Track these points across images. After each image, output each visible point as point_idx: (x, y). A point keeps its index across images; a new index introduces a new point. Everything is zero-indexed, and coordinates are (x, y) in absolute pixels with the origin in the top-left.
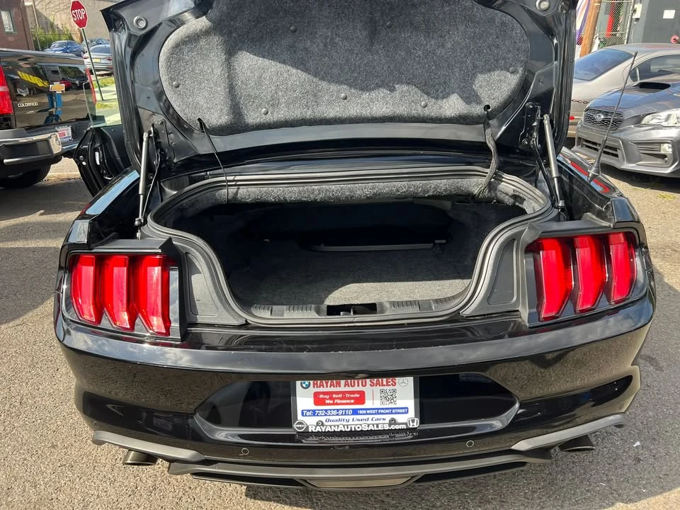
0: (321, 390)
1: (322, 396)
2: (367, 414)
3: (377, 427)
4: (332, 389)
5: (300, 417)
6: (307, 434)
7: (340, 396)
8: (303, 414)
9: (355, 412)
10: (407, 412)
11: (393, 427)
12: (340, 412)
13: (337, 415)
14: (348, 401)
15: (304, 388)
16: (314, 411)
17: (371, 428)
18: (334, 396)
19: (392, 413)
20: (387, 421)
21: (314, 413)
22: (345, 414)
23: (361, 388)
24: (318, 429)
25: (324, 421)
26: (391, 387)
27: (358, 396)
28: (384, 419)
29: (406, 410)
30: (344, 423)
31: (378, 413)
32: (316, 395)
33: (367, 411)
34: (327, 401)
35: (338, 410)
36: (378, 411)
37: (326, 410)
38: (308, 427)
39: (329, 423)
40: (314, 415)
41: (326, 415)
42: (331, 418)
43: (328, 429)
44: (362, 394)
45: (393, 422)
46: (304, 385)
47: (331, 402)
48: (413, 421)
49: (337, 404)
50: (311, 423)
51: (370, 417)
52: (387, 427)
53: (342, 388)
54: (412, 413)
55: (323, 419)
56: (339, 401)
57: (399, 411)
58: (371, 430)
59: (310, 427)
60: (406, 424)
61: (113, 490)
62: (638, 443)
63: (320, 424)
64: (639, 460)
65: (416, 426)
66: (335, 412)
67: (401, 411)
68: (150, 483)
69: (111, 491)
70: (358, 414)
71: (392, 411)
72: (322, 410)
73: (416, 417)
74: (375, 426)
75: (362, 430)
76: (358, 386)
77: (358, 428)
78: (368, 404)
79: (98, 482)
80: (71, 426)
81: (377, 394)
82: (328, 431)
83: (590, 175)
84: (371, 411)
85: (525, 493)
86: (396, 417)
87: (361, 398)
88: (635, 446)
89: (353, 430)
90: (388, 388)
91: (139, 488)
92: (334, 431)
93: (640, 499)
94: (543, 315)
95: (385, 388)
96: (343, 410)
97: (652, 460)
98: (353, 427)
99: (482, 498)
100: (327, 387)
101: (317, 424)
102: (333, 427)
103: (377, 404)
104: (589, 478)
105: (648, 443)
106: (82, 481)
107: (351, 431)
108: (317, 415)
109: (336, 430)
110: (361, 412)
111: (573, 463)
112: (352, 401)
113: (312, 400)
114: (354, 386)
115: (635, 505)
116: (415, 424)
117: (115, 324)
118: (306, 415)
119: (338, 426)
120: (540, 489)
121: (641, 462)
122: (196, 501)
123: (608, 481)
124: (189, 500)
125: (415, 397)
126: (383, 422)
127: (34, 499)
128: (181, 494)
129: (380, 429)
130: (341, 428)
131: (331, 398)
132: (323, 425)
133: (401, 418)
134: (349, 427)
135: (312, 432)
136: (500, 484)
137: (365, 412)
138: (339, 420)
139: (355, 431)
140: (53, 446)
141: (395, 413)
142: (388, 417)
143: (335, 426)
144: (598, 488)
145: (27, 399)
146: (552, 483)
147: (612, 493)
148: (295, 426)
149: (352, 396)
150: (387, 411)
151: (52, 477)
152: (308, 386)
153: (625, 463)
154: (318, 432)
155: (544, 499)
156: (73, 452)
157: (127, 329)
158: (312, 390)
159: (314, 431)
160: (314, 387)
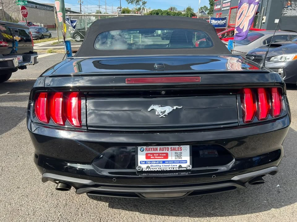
0: (149, 152)
1: (149, 155)
2: (169, 163)
3: (173, 169)
4: (154, 152)
5: (139, 164)
6: (142, 172)
7: (157, 155)
8: (140, 163)
9: (164, 162)
10: (186, 163)
11: (180, 169)
12: (157, 162)
13: (156, 163)
14: (161, 157)
15: (141, 151)
16: (145, 162)
17: (171, 169)
18: (155, 155)
19: (180, 163)
20: (178, 166)
21: (146, 162)
22: (159, 163)
23: (166, 152)
24: (147, 170)
25: (150, 166)
26: (180, 151)
27: (165, 155)
28: (176, 166)
29: (186, 162)
30: (159, 167)
31: (174, 163)
32: (147, 154)
33: (169, 162)
34: (152, 157)
35: (156, 161)
36: (174, 162)
37: (151, 161)
38: (143, 169)
39: (152, 167)
40: (146, 164)
41: (151, 163)
42: (153, 165)
43: (152, 170)
44: (167, 154)
45: (180, 167)
46: (141, 150)
47: (153, 157)
48: (189, 166)
49: (156, 159)
50: (144, 167)
51: (170, 164)
52: (178, 169)
53: (158, 152)
54: (188, 163)
55: (150, 165)
56: (157, 157)
57: (183, 162)
58: (171, 170)
59: (144, 169)
60: (186, 168)
61: (47, 206)
62: (278, 185)
63: (148, 167)
64: (279, 192)
65: (190, 169)
66: (155, 162)
67: (184, 162)
68: (64, 202)
69: (46, 206)
70: (164, 163)
71: (180, 162)
72: (149, 161)
73: (190, 164)
74: (173, 168)
75: (167, 170)
76: (165, 150)
77: (165, 169)
78: (170, 159)
79: (40, 202)
80: (26, 179)
81: (174, 154)
82: (152, 171)
83: (261, 67)
84: (171, 162)
85: (232, 205)
86: (182, 164)
87: (166, 156)
88: (277, 186)
89: (163, 170)
90: (178, 152)
91: (59, 205)
92: (155, 171)
93: (281, 207)
94: (245, 120)
95: (177, 151)
96: (158, 161)
97: (285, 192)
98: (163, 169)
99: (213, 207)
100: (151, 151)
101: (147, 167)
102: (154, 169)
103: (174, 159)
104: (259, 199)
105: (283, 185)
106: (32, 202)
107: (162, 171)
108: (147, 164)
109: (155, 170)
110: (166, 162)
111: (252, 193)
112: (163, 157)
113: (145, 156)
114: (163, 150)
115: (280, 210)
116: (190, 168)
117: (56, 123)
118: (142, 164)
119: (156, 168)
120: (238, 203)
121: (281, 193)
122: (86, 210)
123: (267, 200)
124: (83, 209)
125: (190, 156)
126: (176, 167)
127: (10, 209)
128: (78, 207)
129: (175, 170)
130: (157, 169)
131: (153, 156)
132: (149, 168)
133: (184, 165)
134: (161, 169)
135: (145, 171)
136: (221, 202)
137: (168, 162)
138: (157, 166)
139: (164, 171)
140: (18, 188)
141: (181, 163)
142: (178, 165)
143: (155, 168)
144: (263, 203)
145: (5, 168)
146: (243, 201)
147: (269, 205)
148: (137, 168)
149: (162, 155)
150: (178, 162)
151: (18, 200)
152: (143, 151)
153: (274, 193)
154: (147, 171)
155: (240, 207)
156: (28, 190)
157: (62, 125)
158: (145, 152)
159: (145, 170)
160: (146, 151)
